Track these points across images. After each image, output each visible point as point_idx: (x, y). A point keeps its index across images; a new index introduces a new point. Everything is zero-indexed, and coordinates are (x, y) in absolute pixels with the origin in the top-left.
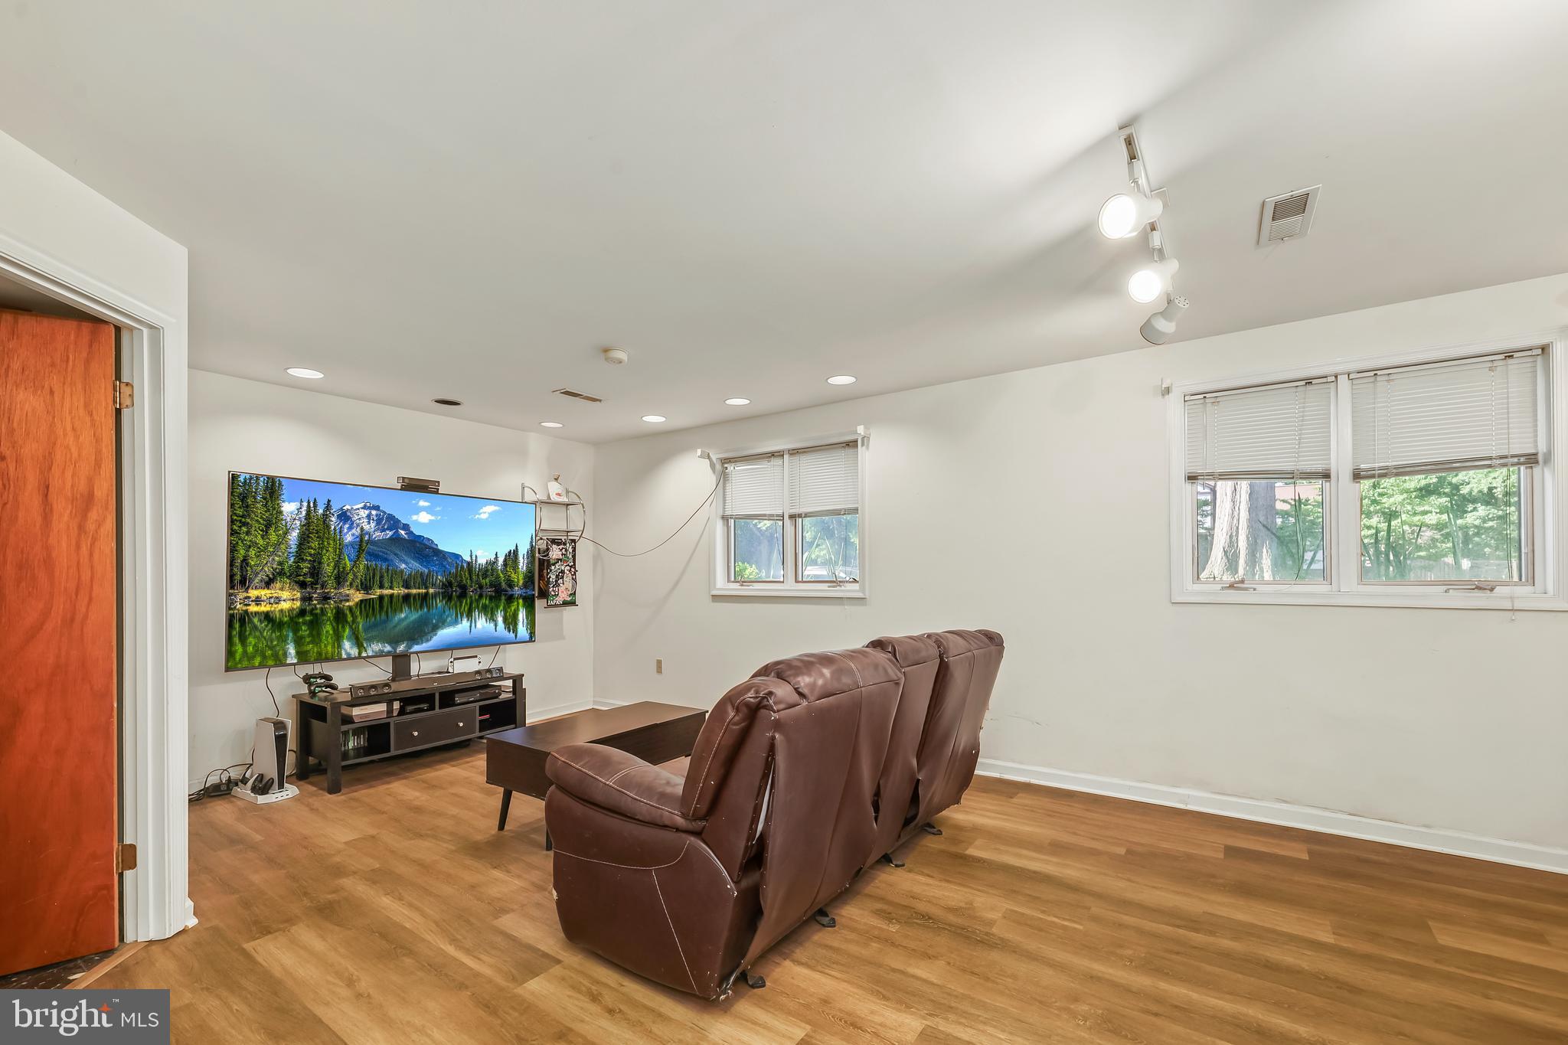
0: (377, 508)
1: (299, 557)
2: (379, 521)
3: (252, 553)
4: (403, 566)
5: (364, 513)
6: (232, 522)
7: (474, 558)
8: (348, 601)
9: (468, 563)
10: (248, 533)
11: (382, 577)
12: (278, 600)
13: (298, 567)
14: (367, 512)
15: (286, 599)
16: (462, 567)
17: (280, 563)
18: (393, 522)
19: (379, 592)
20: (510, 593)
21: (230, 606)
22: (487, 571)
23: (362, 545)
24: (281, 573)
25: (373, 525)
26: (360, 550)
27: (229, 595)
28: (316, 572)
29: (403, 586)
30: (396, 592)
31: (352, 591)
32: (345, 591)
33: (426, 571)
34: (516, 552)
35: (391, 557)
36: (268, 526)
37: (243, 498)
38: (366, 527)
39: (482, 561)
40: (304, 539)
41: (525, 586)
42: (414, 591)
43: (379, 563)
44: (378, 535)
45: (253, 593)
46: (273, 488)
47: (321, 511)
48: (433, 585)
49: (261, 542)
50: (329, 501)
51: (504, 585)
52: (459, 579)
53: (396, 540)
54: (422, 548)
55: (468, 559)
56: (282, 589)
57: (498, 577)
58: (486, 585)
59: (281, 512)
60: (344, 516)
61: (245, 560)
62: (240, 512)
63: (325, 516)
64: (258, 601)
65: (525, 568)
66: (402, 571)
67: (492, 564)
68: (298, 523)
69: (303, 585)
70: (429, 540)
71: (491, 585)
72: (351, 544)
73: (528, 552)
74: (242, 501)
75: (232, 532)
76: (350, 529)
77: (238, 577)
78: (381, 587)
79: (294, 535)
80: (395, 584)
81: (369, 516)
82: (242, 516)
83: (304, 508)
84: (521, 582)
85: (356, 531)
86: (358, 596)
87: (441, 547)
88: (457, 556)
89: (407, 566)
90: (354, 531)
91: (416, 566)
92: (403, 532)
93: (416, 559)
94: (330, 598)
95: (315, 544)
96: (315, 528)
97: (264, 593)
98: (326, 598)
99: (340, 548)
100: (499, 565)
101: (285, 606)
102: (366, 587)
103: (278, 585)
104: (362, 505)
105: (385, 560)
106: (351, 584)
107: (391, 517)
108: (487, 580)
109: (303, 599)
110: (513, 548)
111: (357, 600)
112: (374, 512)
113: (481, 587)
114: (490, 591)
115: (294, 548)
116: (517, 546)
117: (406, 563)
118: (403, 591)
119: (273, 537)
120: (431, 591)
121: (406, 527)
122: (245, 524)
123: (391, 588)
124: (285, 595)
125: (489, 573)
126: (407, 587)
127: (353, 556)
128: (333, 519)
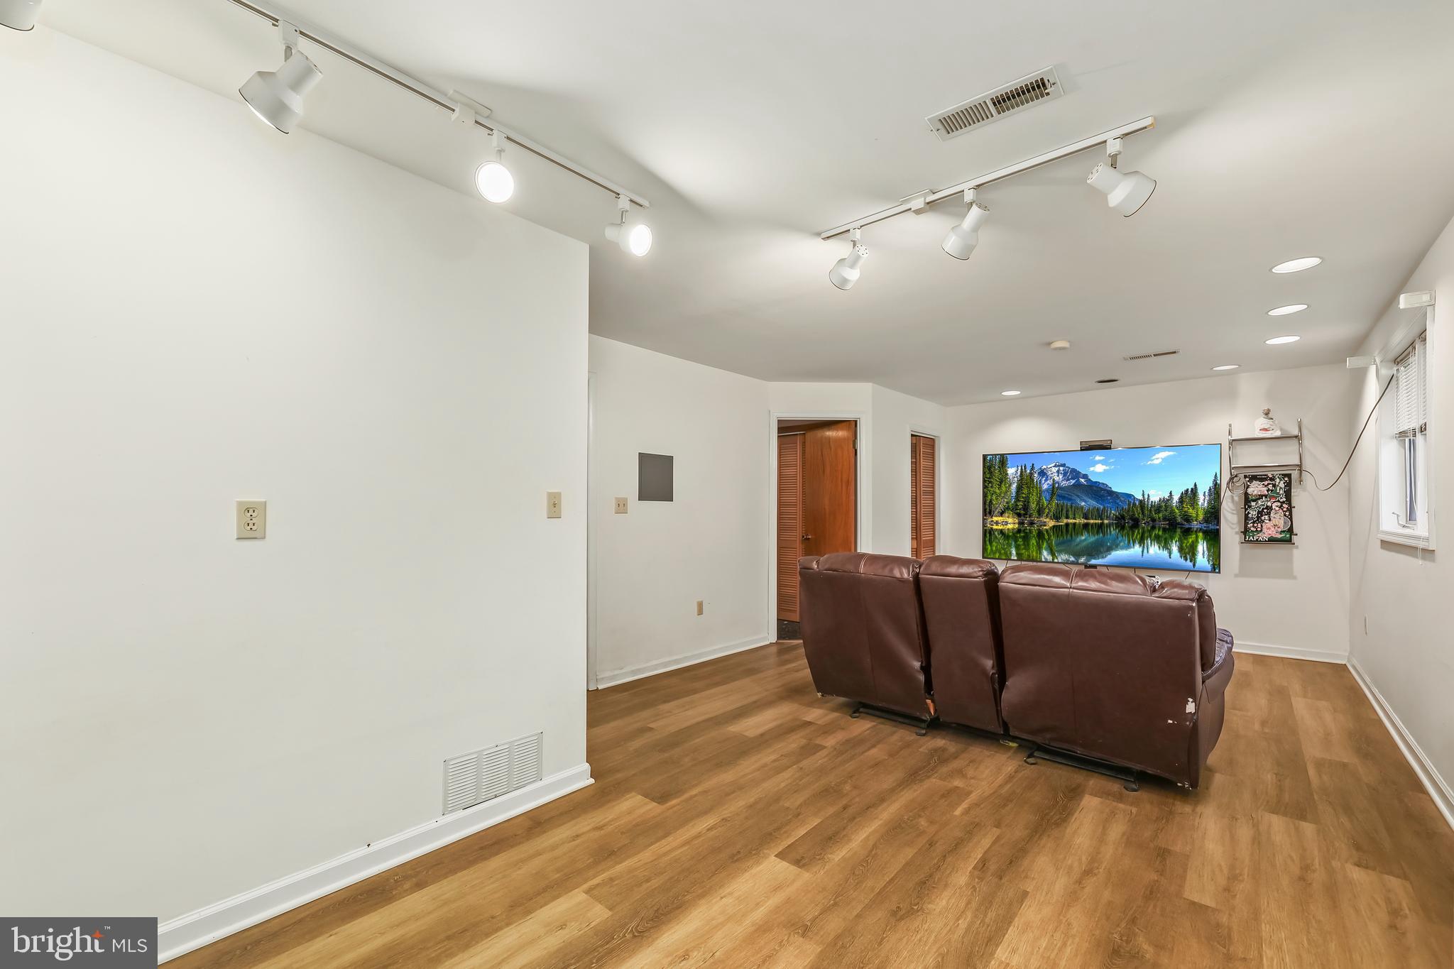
0: (1063, 465)
1: (1017, 499)
2: (1065, 474)
3: (994, 497)
4: (1083, 504)
5: (1055, 470)
6: (984, 481)
7: (1146, 497)
8: (1045, 525)
9: (1141, 501)
10: (992, 487)
11: (1067, 511)
12: (1007, 523)
13: (1017, 505)
14: (1057, 469)
15: (1011, 523)
16: (1134, 504)
17: (1007, 503)
18: (1075, 474)
19: (1065, 521)
20: (1187, 526)
21: (984, 525)
22: (1161, 507)
23: (1054, 490)
24: (1008, 508)
25: (1061, 477)
26: (1053, 494)
27: (984, 519)
28: (1026, 508)
29: (1083, 518)
30: (1077, 521)
31: (1048, 520)
32: (1043, 519)
33: (1102, 507)
34: (1194, 491)
35: (1074, 497)
36: (1001, 482)
37: (989, 468)
38: (1056, 479)
39: (1155, 498)
40: (1019, 488)
41: (1206, 520)
42: (1092, 521)
43: (1065, 502)
44: (1065, 484)
45: (995, 519)
46: (1003, 460)
47: (1028, 471)
48: (1108, 518)
49: (998, 491)
50: (1033, 464)
51: (1179, 520)
52: (1131, 513)
53: (1078, 486)
54: (1098, 491)
55: (1140, 497)
56: (1008, 517)
57: (1172, 512)
58: (1159, 518)
59: (1007, 474)
60: (1043, 473)
61: (991, 501)
62: (988, 476)
63: (1031, 474)
64: (997, 523)
65: (1206, 505)
66: (1082, 507)
67: (1166, 502)
68: (1016, 479)
69: (1019, 515)
70: (1103, 484)
71: (1165, 519)
72: (1047, 490)
73: (1210, 489)
74: (989, 470)
75: (984, 487)
76: (1046, 480)
77: (988, 510)
78: (1067, 517)
79: (1014, 486)
80: (1077, 515)
81: (1058, 472)
82: (989, 478)
83: (1019, 470)
84: (1201, 517)
85: (1050, 482)
86: (1051, 523)
87: (1114, 489)
88: (1129, 496)
89: (1086, 503)
90: (1048, 482)
91: (1093, 503)
92: (1083, 480)
93: (1093, 498)
94: (1034, 524)
95: (1025, 491)
96: (1026, 481)
97: (1000, 519)
98: (1032, 523)
99: (1040, 492)
100: (1174, 501)
101: (1010, 526)
102: (1057, 517)
103: (1007, 515)
104: (1053, 465)
105: (1070, 500)
106: (1047, 515)
107: (1074, 471)
108: (1161, 515)
109: (1019, 523)
110: (1190, 486)
111: (1051, 525)
112: (1061, 468)
113: (1154, 520)
114: (1164, 524)
115: (1014, 494)
116: (1195, 485)
117: (1085, 502)
118: (1083, 521)
119: (1004, 489)
120: (1106, 522)
121: (1085, 476)
122: (990, 482)
123: (1074, 518)
124: (1010, 520)
125: (1163, 509)
126: (1086, 519)
127: (1048, 498)
128: (1036, 475)
